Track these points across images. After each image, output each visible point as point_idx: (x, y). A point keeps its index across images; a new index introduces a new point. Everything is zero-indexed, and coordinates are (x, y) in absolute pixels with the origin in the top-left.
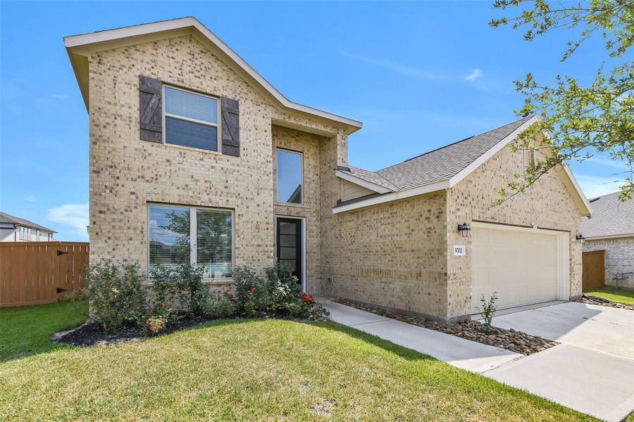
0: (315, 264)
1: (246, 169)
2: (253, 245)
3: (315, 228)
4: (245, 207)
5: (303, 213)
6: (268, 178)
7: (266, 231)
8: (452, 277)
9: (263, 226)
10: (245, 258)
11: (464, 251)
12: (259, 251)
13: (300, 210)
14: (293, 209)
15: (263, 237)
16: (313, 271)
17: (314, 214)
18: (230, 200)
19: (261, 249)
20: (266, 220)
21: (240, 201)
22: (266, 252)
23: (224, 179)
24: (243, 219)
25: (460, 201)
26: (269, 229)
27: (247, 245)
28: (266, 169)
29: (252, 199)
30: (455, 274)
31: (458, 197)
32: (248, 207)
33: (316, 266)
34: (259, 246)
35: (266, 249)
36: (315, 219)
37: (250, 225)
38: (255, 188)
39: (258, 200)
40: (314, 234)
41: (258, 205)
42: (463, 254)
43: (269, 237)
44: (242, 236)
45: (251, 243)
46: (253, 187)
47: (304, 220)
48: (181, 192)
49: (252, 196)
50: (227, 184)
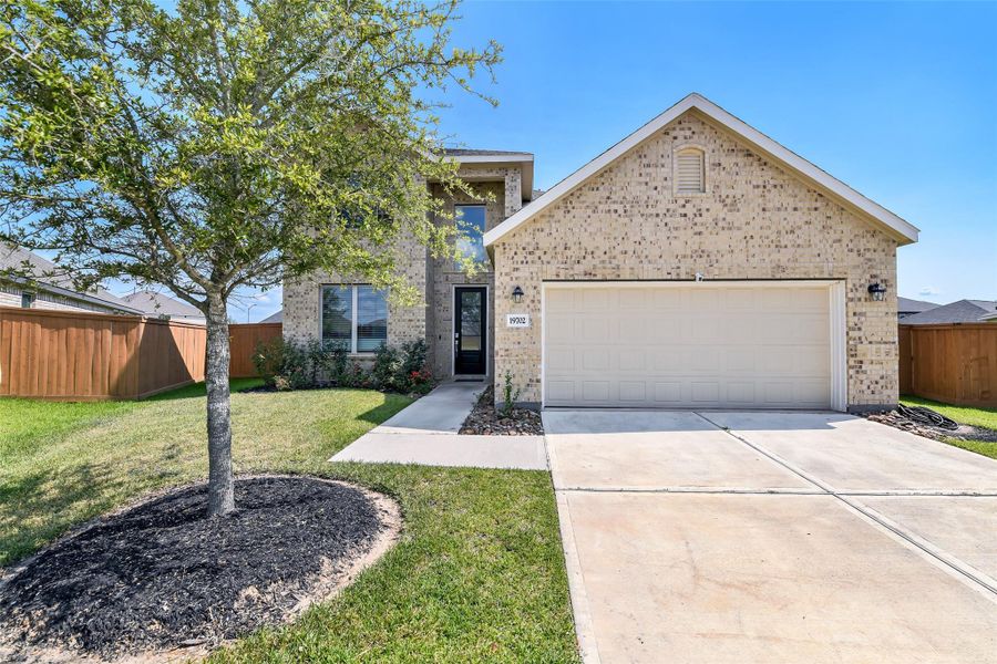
2: (404, 320)
5: (484, 279)
8: (502, 353)
11: (527, 321)
12: (411, 327)
13: (480, 276)
15: (414, 311)
19: (412, 323)
22: (419, 327)
25: (519, 258)
27: (399, 320)
30: (507, 350)
31: (516, 253)
34: (410, 320)
35: (418, 324)
42: (527, 325)
44: (394, 312)
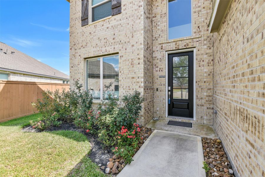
0: (205, 94)
1: (125, 21)
2: (129, 78)
3: (205, 56)
4: (124, 49)
5: (192, 44)
6: (139, 21)
7: (138, 66)
9: (136, 62)
10: (124, 87)
12: (133, 83)
13: (188, 41)
14: (180, 42)
15: (136, 71)
16: (203, 101)
17: (205, 42)
18: (116, 47)
19: (134, 80)
20: (138, 57)
21: (121, 46)
22: (138, 82)
23: (113, 33)
24: (123, 59)
26: (140, 63)
27: (125, 78)
28: (138, 14)
29: (129, 42)
32: (126, 49)
33: (207, 96)
34: (133, 78)
35: (138, 80)
36: (205, 47)
37: (127, 63)
38: (131, 32)
39: (133, 42)
40: (205, 63)
41: (133, 46)
43: (140, 70)
44: (122, 72)
45: (128, 76)
46: (129, 33)
47: (195, 50)
48: (95, 49)
49: (128, 40)
50: (114, 36)
